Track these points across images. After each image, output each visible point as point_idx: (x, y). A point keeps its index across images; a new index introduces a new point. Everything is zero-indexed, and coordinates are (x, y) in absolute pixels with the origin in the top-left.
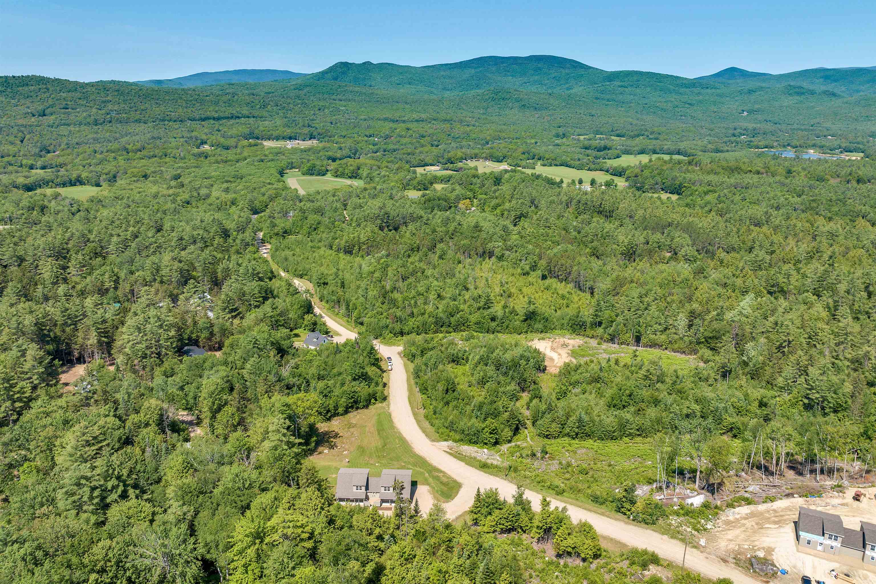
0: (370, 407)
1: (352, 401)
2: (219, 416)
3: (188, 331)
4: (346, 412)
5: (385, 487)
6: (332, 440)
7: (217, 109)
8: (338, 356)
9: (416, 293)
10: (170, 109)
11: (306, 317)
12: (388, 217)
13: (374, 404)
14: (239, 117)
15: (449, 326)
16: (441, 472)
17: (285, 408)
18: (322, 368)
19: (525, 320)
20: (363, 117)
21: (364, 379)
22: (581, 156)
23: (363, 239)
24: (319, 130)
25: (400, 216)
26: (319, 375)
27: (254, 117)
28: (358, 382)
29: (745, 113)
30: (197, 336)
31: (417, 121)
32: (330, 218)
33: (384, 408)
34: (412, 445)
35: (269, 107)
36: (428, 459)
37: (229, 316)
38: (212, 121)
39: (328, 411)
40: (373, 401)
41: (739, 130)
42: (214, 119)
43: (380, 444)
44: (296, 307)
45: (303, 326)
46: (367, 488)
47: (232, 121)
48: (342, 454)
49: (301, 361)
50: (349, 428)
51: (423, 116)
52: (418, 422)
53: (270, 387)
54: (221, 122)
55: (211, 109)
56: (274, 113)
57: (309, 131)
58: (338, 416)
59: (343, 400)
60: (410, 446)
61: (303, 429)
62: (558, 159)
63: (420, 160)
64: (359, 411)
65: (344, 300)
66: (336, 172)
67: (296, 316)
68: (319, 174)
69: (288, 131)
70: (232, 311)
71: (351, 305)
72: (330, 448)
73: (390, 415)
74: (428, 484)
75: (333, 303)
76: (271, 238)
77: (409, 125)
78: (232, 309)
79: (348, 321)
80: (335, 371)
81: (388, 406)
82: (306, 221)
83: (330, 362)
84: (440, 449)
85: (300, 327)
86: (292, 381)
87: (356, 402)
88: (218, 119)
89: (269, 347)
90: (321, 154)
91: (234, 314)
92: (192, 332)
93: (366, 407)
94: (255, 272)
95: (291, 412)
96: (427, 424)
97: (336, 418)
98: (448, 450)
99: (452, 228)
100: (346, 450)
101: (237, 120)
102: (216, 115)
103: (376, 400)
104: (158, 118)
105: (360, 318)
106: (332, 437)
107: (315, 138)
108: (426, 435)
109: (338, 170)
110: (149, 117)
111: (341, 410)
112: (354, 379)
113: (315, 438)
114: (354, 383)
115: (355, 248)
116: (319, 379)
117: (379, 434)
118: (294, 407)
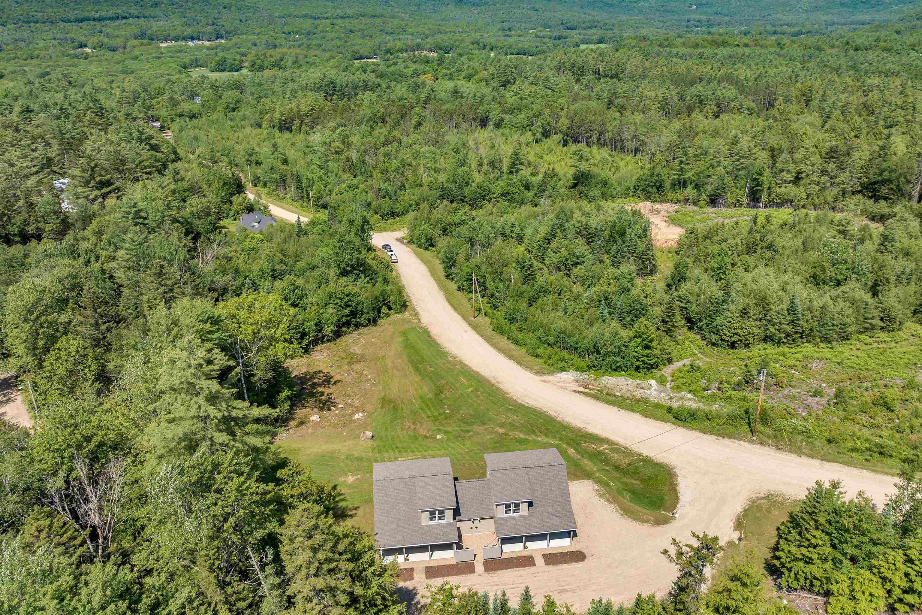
0: (381, 321)
1: (347, 311)
2: (49, 359)
3: (18, 220)
4: (338, 334)
5: (508, 506)
6: (320, 389)
7: (96, 8)
8: (303, 239)
9: (401, 163)
10: (36, 9)
11: (234, 198)
12: (334, 87)
13: (387, 315)
14: (125, 18)
15: (463, 201)
16: (602, 440)
17: (207, 326)
18: (277, 259)
19: (575, 185)
20: (277, 14)
21: (362, 272)
22: (538, 44)
23: (305, 108)
24: (227, 28)
25: (350, 85)
26: (273, 270)
27: (145, 17)
28: (351, 278)
29: (694, 7)
30: (37, 229)
31: (342, 17)
32: (253, 94)
33: (409, 321)
34: (501, 386)
35: (163, 5)
36: (552, 413)
37: (98, 193)
38: (92, 23)
39: (304, 335)
40: (384, 310)
41: (693, 22)
42: (94, 20)
43: (427, 390)
44: (216, 185)
45: (232, 213)
46: (457, 512)
47: (117, 22)
48: (352, 421)
49: (236, 251)
50: (350, 364)
51: (350, 11)
52: (488, 340)
53: (171, 290)
54: (103, 23)
55: (90, 8)
56: (170, 13)
57: (215, 30)
58: (323, 342)
59: (330, 311)
60: (498, 389)
61: (259, 374)
62: (514, 47)
63: (353, 51)
64: (362, 330)
65: (292, 175)
66: (252, 66)
67: (218, 200)
68: (231, 70)
69: (189, 31)
70: (103, 184)
71: (304, 182)
72: (322, 409)
73: (427, 333)
74: (588, 475)
75: (274, 185)
76: (172, 121)
77: (335, 21)
78: (101, 182)
79: (302, 206)
80: (302, 264)
81: (416, 315)
82: (220, 101)
83: (291, 250)
84: (564, 388)
85: (227, 216)
86: (221, 280)
87: (354, 314)
88: (100, 19)
89: (167, 225)
90: (231, 51)
91: (105, 190)
92: (26, 222)
93: (373, 322)
94: (143, 137)
95: (224, 336)
96: (504, 342)
97: (319, 347)
98: (582, 389)
99: (423, 95)
100: (358, 412)
101: (124, 21)
102: (97, 16)
103: (390, 308)
104: (20, 19)
105: (321, 198)
106: (320, 385)
107: (222, 37)
108: (519, 363)
109: (255, 63)
110: (8, 18)
111: (328, 330)
112: (344, 273)
113: (286, 393)
114: (343, 280)
115: (294, 123)
116: (274, 278)
117: (417, 370)
118: (232, 326)
